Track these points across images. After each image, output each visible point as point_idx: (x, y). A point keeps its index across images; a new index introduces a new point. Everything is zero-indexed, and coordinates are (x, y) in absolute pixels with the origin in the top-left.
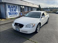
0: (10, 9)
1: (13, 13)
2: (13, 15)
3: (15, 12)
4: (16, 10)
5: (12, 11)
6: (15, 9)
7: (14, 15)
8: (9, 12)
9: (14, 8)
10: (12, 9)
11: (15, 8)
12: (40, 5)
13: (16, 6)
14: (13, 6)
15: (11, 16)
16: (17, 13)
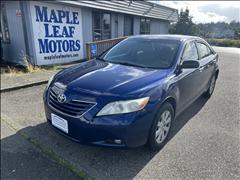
0: (46, 26)
1: (59, 42)
2: (60, 51)
3: (68, 39)
4: (71, 32)
5: (55, 36)
6: (68, 26)
7: (63, 53)
8: (40, 41)
9: (64, 20)
10: (54, 27)
11: (68, 22)
12: (187, 11)
13: (74, 13)
14: (59, 12)
15: (50, 58)
16: (78, 45)
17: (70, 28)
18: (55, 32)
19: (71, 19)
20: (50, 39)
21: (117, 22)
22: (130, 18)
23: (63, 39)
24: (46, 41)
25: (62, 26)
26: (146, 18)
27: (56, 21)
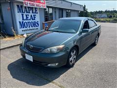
0: (23, 15)
1: (29, 22)
2: (29, 27)
3: (33, 21)
4: (35, 18)
5: (27, 20)
6: (33, 14)
7: (31, 28)
8: (20, 22)
9: (31, 12)
10: (26, 15)
15: (25, 31)
16: (38, 24)
18: (27, 18)
19: (34, 11)
20: (24, 21)
21: (55, 12)
23: (30, 21)
24: (23, 22)
25: (30, 14)
27: (27, 12)
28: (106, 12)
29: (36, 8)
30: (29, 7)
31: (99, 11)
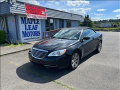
0: (26, 25)
1: (31, 32)
2: (31, 36)
3: (35, 31)
4: (36, 28)
5: (29, 30)
7: (33, 37)
8: (23, 32)
9: (33, 22)
10: (29, 26)
15: (27, 39)
16: (39, 33)
17: (36, 26)
18: (29, 28)
19: (36, 22)
20: (27, 31)
22: (62, 20)
23: (33, 31)
24: (25, 32)
25: (32, 25)
26: (69, 20)
27: (30, 23)
28: (110, 21)
29: (37, 19)
30: (31, 19)
31: (103, 20)
